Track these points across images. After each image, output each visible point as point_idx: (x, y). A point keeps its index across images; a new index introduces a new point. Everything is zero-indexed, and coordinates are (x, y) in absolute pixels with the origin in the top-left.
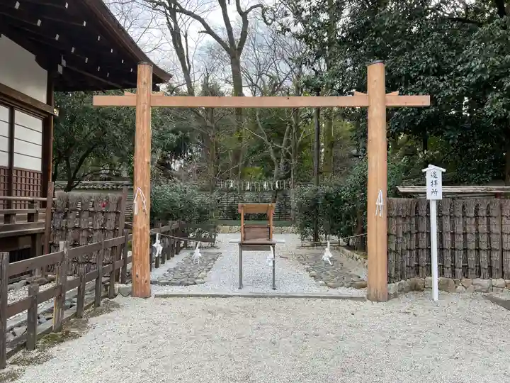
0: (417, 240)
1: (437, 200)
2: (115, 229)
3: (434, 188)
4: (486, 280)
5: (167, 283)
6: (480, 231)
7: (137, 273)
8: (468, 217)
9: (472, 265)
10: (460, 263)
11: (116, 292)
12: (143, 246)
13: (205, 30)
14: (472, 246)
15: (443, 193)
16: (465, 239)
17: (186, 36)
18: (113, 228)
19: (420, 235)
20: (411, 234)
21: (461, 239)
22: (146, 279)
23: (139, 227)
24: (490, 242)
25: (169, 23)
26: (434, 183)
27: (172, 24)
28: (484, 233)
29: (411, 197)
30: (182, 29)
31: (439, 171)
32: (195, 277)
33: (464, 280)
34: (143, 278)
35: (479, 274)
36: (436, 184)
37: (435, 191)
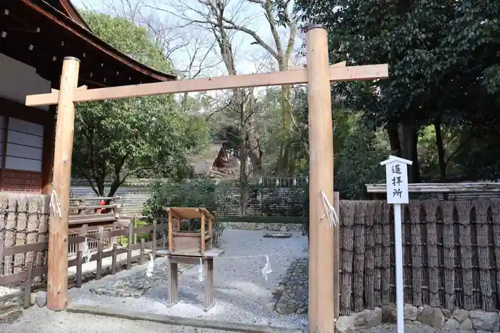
1: (401, 204)
3: (397, 187)
4: (491, 314)
6: (479, 244)
7: (49, 283)
8: (462, 225)
9: (469, 290)
10: (451, 287)
11: (33, 301)
13: (255, 41)
14: (467, 263)
15: (409, 193)
16: (459, 254)
20: (383, 247)
21: (452, 254)
22: (58, 290)
24: (495, 260)
26: (396, 180)
28: (485, 247)
31: (404, 163)
33: (457, 310)
35: (480, 304)
36: (399, 181)
37: (398, 192)
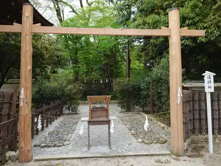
0: (193, 114)
1: (210, 92)
2: (9, 114)
3: (210, 85)
5: (46, 146)
7: (22, 146)
10: (217, 126)
11: (7, 158)
12: (26, 126)
13: (72, 11)
15: (214, 87)
17: (63, 11)
18: (7, 113)
19: (195, 111)
21: (217, 113)
22: (28, 149)
23: (23, 114)
25: (55, 5)
26: (209, 82)
27: (57, 6)
29: (188, 89)
30: (61, 8)
31: (212, 75)
32: (64, 139)
33: (219, 136)
34: (26, 148)
36: (210, 82)
37: (210, 87)
